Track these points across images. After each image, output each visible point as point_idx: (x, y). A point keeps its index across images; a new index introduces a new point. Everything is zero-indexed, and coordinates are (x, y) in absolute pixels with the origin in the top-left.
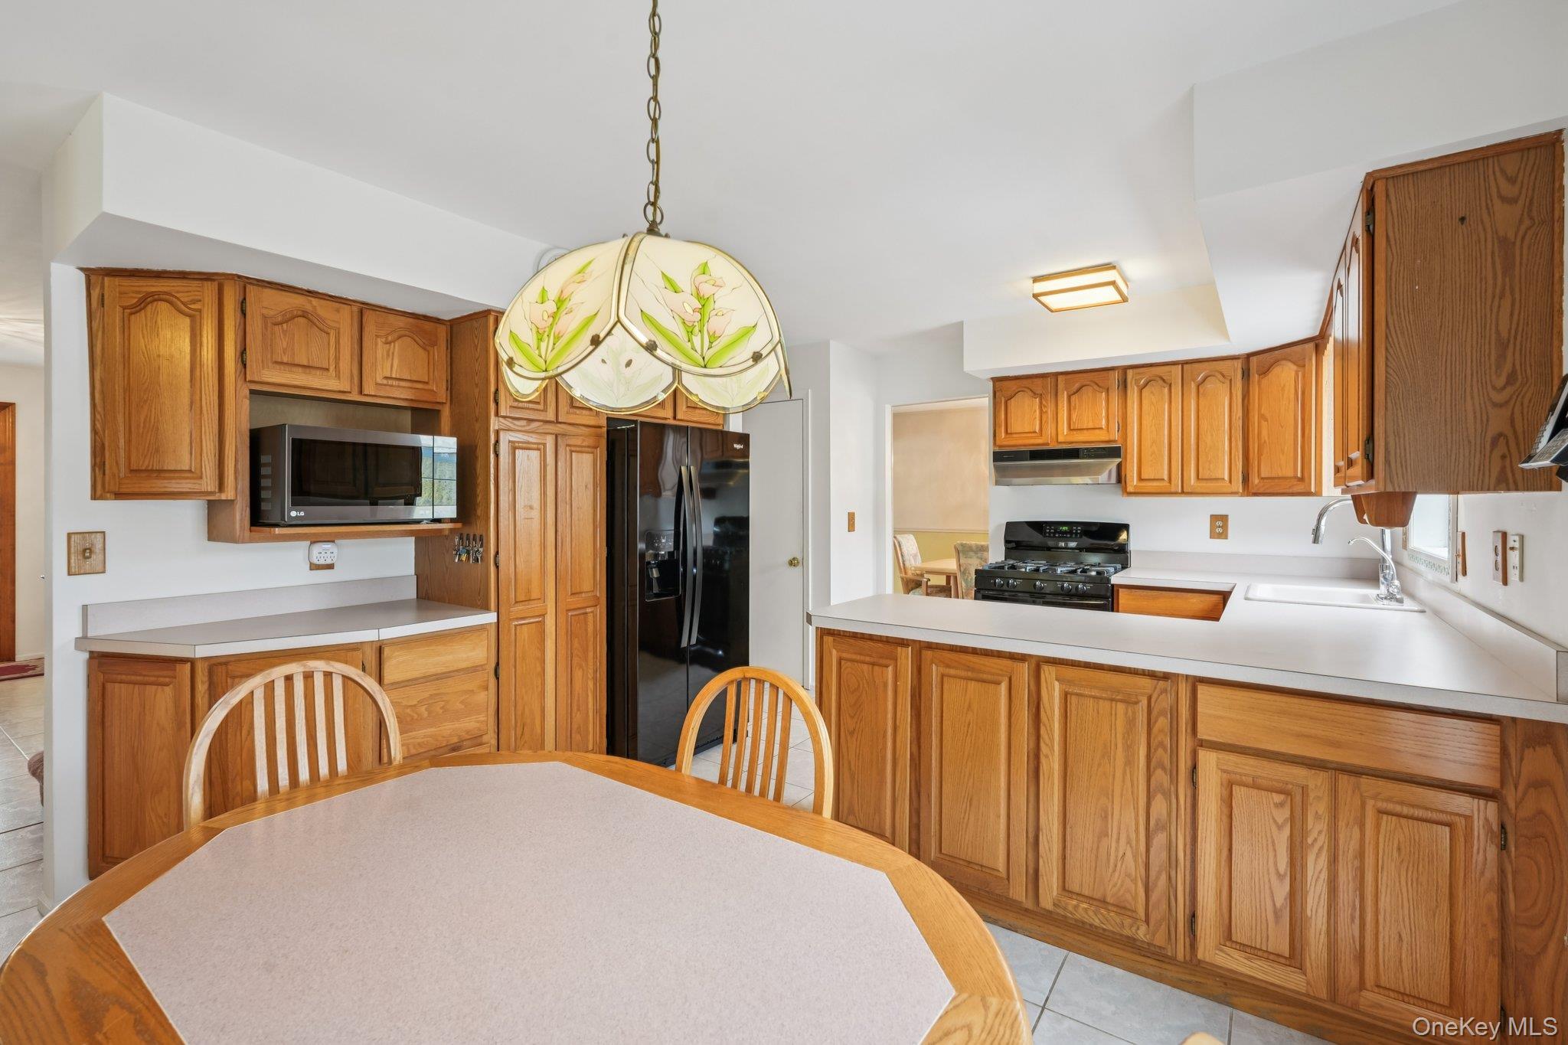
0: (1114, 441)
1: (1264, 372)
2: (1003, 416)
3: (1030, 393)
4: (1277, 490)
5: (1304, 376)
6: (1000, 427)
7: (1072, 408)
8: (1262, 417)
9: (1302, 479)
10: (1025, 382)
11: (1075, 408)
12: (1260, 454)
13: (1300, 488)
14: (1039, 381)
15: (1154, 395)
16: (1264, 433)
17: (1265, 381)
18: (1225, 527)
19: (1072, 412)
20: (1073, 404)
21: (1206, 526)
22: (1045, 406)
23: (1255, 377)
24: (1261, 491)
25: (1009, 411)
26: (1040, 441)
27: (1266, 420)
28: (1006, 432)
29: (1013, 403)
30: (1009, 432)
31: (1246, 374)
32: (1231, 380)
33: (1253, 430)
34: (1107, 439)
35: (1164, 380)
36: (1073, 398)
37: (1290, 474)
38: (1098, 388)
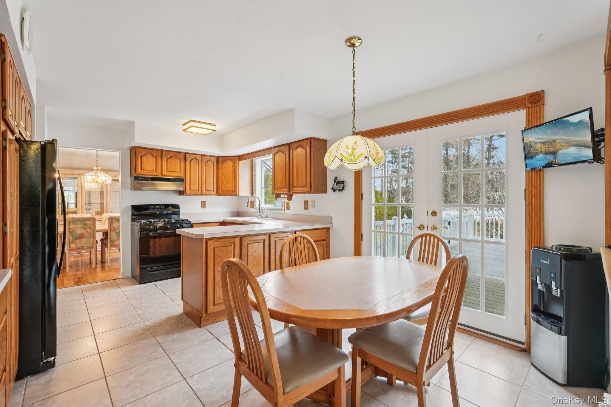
0: (182, 177)
1: (223, 162)
2: (140, 162)
3: (151, 155)
4: (227, 194)
5: (235, 165)
6: (138, 166)
7: (168, 163)
8: (222, 174)
9: (235, 191)
10: (151, 151)
11: (169, 164)
12: (222, 184)
13: (234, 193)
14: (156, 152)
15: (194, 163)
16: (223, 178)
17: (223, 165)
18: (205, 205)
19: (168, 165)
20: (168, 162)
21: (200, 204)
22: (158, 161)
23: (220, 163)
24: (222, 194)
25: (142, 161)
26: (155, 174)
27: (224, 175)
28: (141, 169)
29: (144, 158)
30: (142, 169)
31: (218, 162)
32: (214, 163)
33: (220, 177)
34: (180, 176)
35: (197, 159)
36: (168, 160)
37: (231, 189)
38: (177, 158)
